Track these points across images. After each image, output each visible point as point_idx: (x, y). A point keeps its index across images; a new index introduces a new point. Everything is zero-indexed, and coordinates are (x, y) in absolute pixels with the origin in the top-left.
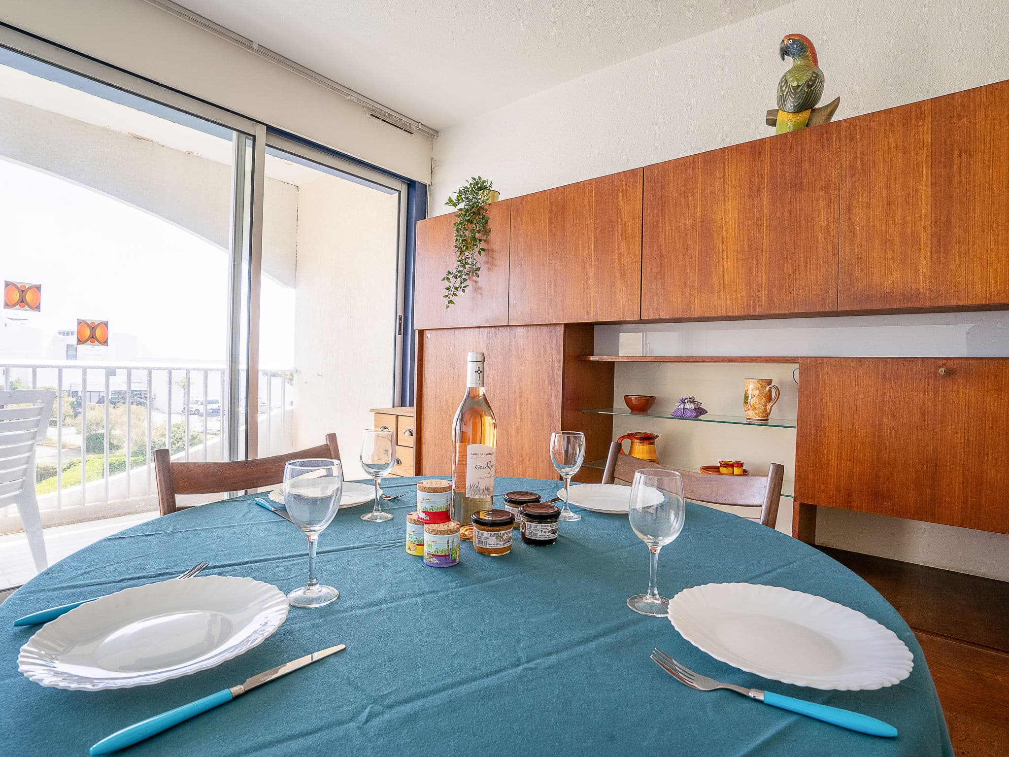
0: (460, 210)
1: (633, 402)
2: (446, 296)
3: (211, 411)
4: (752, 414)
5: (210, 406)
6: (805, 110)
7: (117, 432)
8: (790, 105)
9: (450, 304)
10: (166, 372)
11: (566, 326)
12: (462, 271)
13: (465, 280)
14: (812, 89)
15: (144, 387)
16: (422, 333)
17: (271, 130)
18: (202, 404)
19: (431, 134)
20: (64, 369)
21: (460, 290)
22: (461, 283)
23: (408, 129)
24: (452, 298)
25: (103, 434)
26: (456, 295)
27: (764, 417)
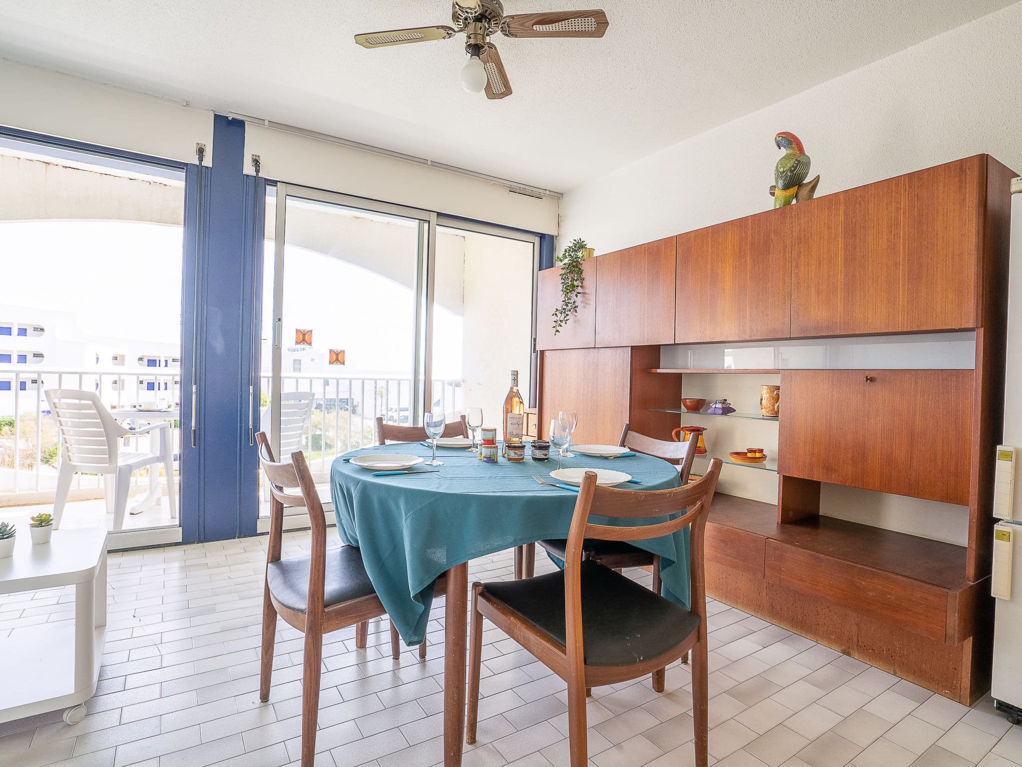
0: (564, 264)
1: (688, 403)
2: (554, 327)
3: (403, 418)
4: (764, 412)
5: (402, 413)
6: (792, 187)
7: (331, 434)
8: (780, 184)
9: (556, 333)
10: (373, 382)
11: (633, 348)
12: (566, 309)
13: (567, 315)
14: (794, 172)
15: (346, 396)
16: (542, 352)
17: (439, 214)
18: (396, 411)
19: (558, 196)
20: (313, 380)
21: (564, 322)
22: (565, 317)
23: (538, 196)
24: (559, 328)
25: (321, 435)
26: (561, 326)
27: (773, 414)
